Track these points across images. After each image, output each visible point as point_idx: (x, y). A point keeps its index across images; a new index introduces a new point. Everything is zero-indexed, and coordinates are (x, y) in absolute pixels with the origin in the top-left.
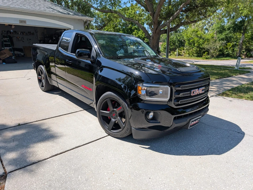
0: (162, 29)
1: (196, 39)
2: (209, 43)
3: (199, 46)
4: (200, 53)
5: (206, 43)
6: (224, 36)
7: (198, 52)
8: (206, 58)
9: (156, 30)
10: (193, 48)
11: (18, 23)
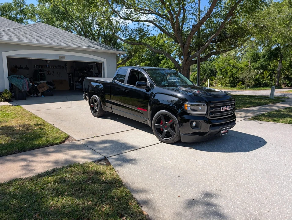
0: (193, 60)
1: (229, 68)
2: (243, 72)
3: (232, 75)
4: (234, 83)
5: (240, 72)
6: (259, 64)
7: (231, 81)
8: (241, 88)
9: (186, 61)
10: (226, 77)
11: (58, 59)
